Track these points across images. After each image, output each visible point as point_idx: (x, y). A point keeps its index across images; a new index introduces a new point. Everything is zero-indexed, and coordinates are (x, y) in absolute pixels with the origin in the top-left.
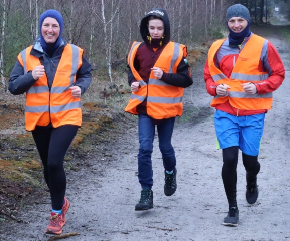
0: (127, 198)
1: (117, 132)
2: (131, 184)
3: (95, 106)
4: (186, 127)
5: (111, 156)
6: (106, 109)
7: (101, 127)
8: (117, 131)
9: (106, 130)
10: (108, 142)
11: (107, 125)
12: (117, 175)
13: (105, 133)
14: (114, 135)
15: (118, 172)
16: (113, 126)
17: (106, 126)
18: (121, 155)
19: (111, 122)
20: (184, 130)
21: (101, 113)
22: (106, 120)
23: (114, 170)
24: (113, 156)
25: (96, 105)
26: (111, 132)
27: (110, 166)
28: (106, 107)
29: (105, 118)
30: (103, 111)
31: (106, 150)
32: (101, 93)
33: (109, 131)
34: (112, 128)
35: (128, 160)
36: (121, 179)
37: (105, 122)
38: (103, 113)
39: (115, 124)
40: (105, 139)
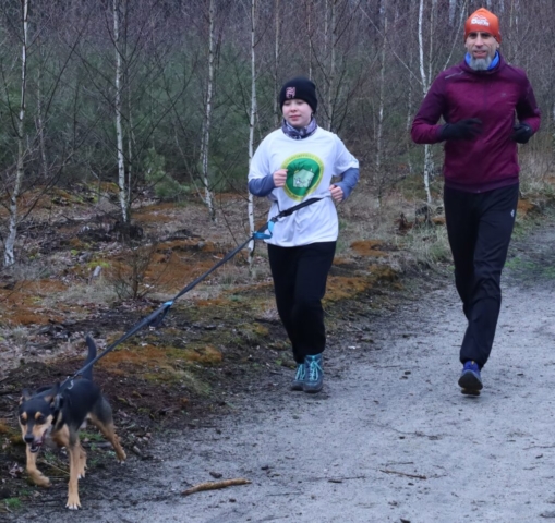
0: (367, 418)
1: (402, 298)
2: (385, 393)
3: (373, 248)
4: (547, 288)
5: (371, 342)
6: (394, 253)
7: (370, 286)
8: (405, 295)
9: (379, 294)
10: (378, 315)
11: (386, 282)
12: (367, 377)
13: (377, 298)
14: (395, 303)
15: (372, 370)
16: (398, 285)
17: (384, 286)
18: (392, 339)
19: (397, 278)
20: (539, 294)
21: (382, 260)
22: (386, 274)
23: (366, 367)
24: (376, 341)
25: (376, 246)
26: (391, 297)
27: (362, 359)
28: (395, 249)
29: (384, 270)
30: (386, 257)
31: (367, 330)
32: (395, 223)
33: (386, 294)
34: (396, 289)
35: (401, 349)
36: (371, 384)
37: (383, 278)
38: (385, 261)
39: (404, 282)
40: (374, 311)
